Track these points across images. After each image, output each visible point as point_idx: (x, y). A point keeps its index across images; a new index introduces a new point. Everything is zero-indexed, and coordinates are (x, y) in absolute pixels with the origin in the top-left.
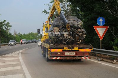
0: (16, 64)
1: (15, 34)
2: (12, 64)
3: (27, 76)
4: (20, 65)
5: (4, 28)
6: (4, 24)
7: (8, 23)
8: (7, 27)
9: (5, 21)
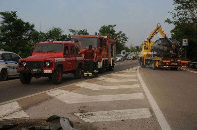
0: (134, 82)
1: (132, 48)
2: (130, 82)
3: (148, 96)
4: (139, 83)
5: (120, 40)
6: (120, 36)
7: (124, 35)
8: (123, 39)
9: (120, 32)
